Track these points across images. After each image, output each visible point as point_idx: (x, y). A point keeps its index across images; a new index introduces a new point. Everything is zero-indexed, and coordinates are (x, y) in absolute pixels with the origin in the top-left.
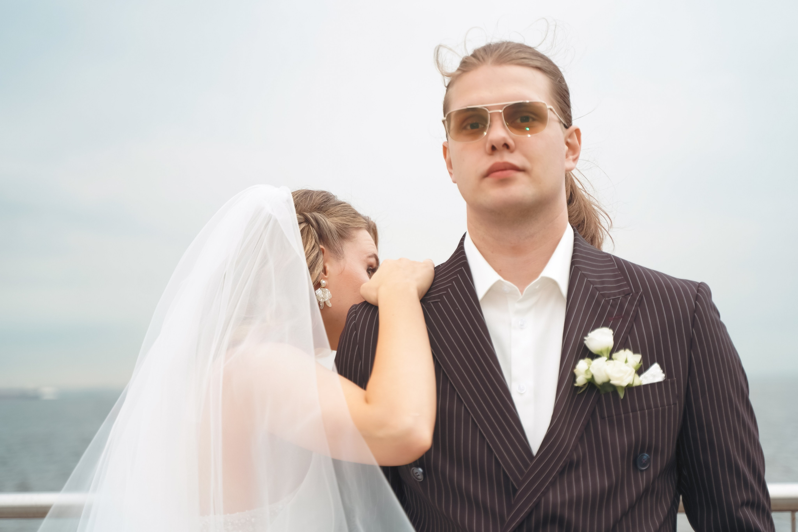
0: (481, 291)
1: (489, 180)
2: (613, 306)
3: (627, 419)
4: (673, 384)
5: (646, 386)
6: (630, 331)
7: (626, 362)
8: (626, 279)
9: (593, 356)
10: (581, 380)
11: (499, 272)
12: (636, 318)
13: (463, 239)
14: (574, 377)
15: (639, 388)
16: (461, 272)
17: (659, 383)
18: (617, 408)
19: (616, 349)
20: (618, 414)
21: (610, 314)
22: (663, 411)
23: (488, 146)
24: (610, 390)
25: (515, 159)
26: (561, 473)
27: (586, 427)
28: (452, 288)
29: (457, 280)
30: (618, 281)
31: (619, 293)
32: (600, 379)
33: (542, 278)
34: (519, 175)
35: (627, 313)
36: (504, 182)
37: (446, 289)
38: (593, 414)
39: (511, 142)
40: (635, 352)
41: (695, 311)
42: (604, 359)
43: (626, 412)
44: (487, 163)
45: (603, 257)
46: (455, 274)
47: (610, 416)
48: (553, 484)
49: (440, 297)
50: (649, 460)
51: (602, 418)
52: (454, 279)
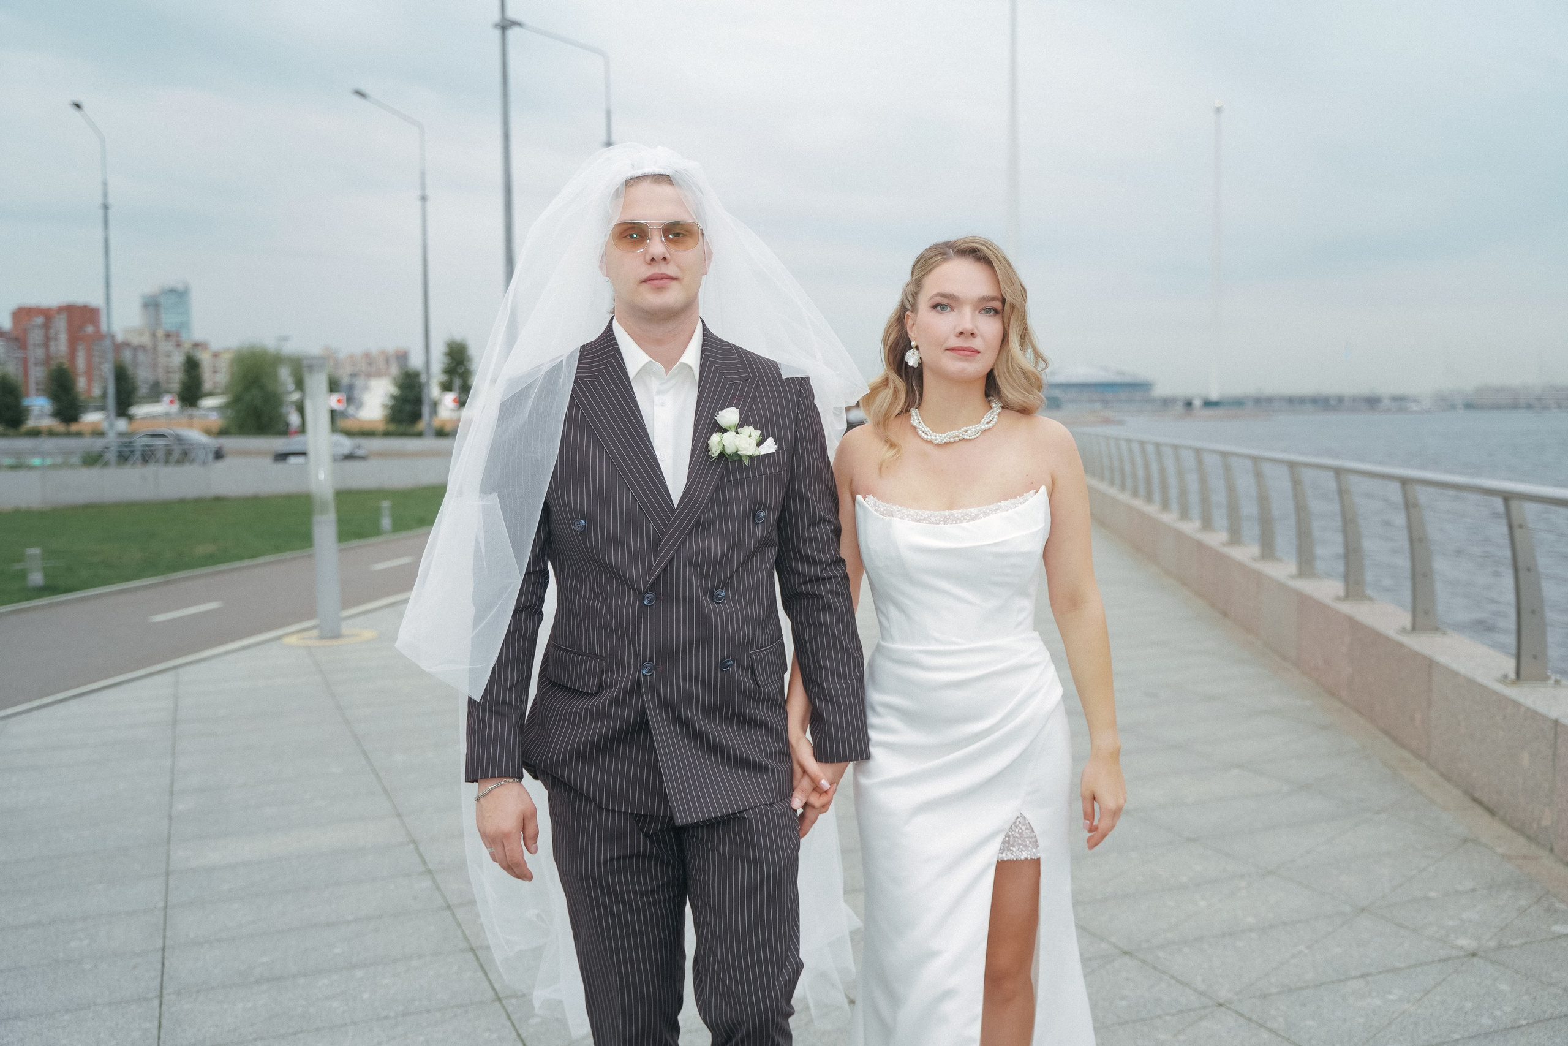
0: (632, 371)
1: (644, 285)
2: (736, 389)
3: (749, 482)
4: (783, 454)
5: (763, 456)
6: (750, 409)
7: (750, 436)
8: (745, 367)
9: (724, 431)
10: (715, 452)
11: (650, 355)
12: (754, 399)
13: (611, 322)
14: (707, 449)
15: (758, 457)
16: (614, 356)
17: (773, 454)
18: (741, 472)
19: (742, 424)
20: (742, 479)
21: (734, 396)
22: (771, 477)
23: (648, 258)
24: (736, 458)
25: (670, 270)
26: (690, 533)
27: (716, 490)
28: (607, 369)
29: (610, 362)
30: (738, 369)
31: (740, 379)
32: (730, 450)
33: (681, 363)
34: (674, 283)
35: (748, 394)
36: (659, 289)
37: (601, 370)
38: (721, 479)
39: (668, 256)
40: (756, 428)
41: (800, 396)
42: (731, 434)
43: (748, 477)
44: (647, 271)
45: (725, 346)
46: (609, 357)
47: (735, 480)
48: (683, 543)
49: (596, 376)
50: (764, 516)
51: (729, 481)
52: (608, 362)
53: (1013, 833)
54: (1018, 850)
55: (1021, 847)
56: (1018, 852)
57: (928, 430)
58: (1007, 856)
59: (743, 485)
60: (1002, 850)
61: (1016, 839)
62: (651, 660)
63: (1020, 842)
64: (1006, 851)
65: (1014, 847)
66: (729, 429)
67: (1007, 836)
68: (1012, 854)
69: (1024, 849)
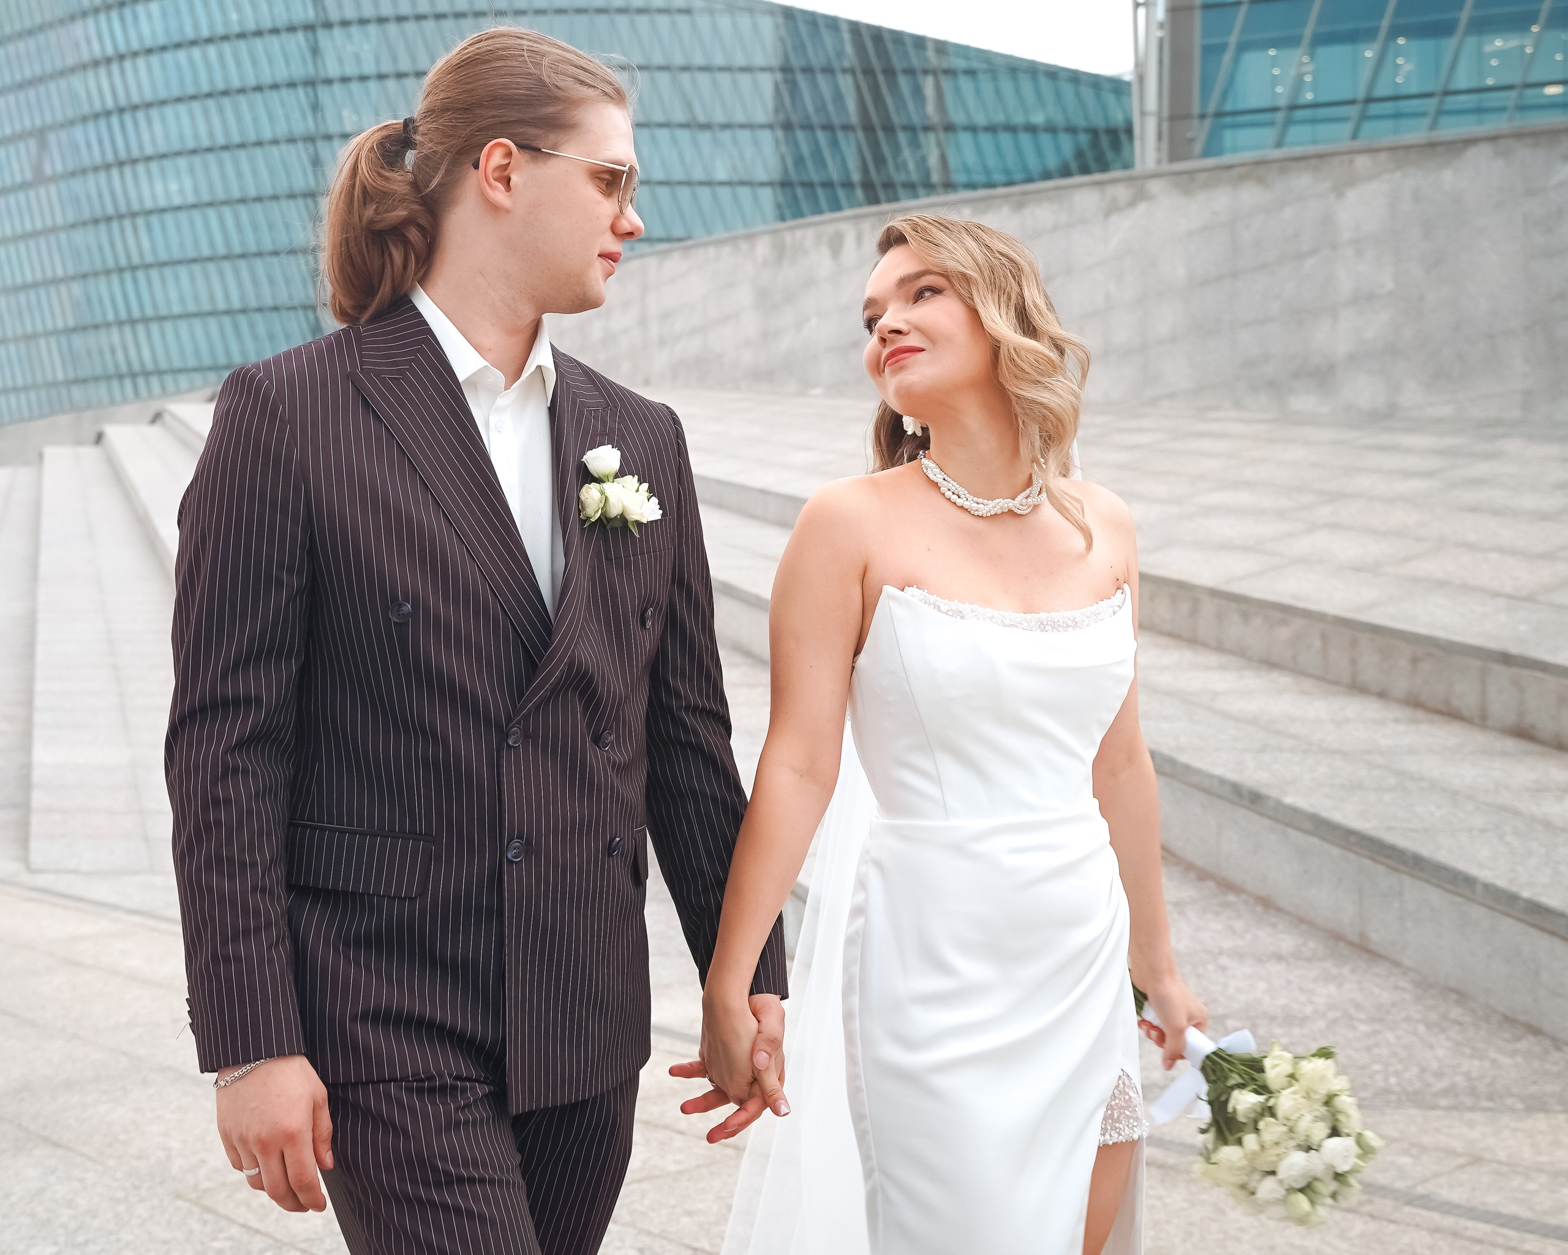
0: (460, 373)
2: (596, 420)
4: (667, 523)
5: (650, 523)
7: (637, 491)
10: (593, 512)
12: (622, 437)
15: (644, 524)
16: (426, 341)
17: (660, 521)
18: (625, 547)
21: (595, 430)
24: (618, 525)
27: (592, 571)
28: (416, 361)
30: (590, 389)
31: (597, 405)
35: (612, 430)
38: (598, 555)
41: (678, 438)
42: (611, 485)
46: (417, 343)
49: (400, 372)
50: (652, 617)
52: (418, 351)
53: (1117, 1101)
54: (1128, 1126)
55: (1132, 1120)
56: (1126, 1128)
57: (962, 491)
58: (1112, 1138)
59: (628, 564)
60: (1104, 1131)
61: (1122, 1111)
62: (520, 837)
63: (1128, 1113)
64: (1109, 1131)
65: (1120, 1123)
66: (606, 480)
67: (1109, 1107)
68: (1120, 1134)
69: (1135, 1124)
